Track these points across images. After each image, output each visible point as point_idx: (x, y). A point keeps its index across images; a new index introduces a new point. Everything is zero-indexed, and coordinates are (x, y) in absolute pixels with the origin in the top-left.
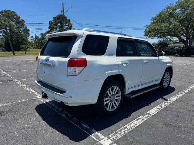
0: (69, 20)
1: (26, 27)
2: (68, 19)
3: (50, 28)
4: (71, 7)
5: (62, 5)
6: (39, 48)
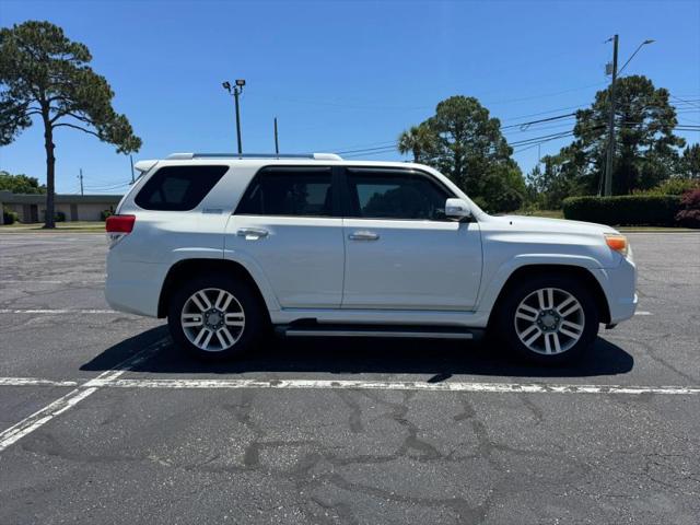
0: (664, 94)
1: (504, 141)
2: (657, 88)
3: (577, 132)
4: (647, 42)
5: (612, 43)
6: (554, 209)
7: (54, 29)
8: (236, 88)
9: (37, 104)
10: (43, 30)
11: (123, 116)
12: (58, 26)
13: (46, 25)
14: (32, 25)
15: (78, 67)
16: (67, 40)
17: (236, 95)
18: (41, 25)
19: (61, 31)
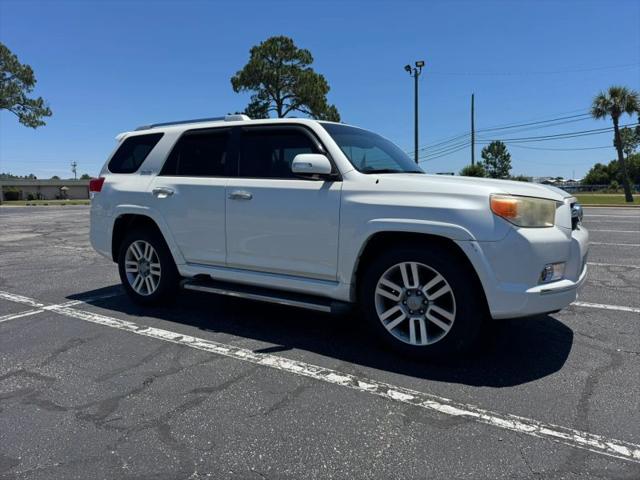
7: (287, 41)
8: (415, 70)
9: (274, 103)
10: (279, 43)
11: (333, 106)
12: (289, 38)
13: (281, 39)
14: (273, 41)
15: (303, 69)
16: (296, 48)
17: (416, 76)
18: (278, 40)
19: (291, 41)
